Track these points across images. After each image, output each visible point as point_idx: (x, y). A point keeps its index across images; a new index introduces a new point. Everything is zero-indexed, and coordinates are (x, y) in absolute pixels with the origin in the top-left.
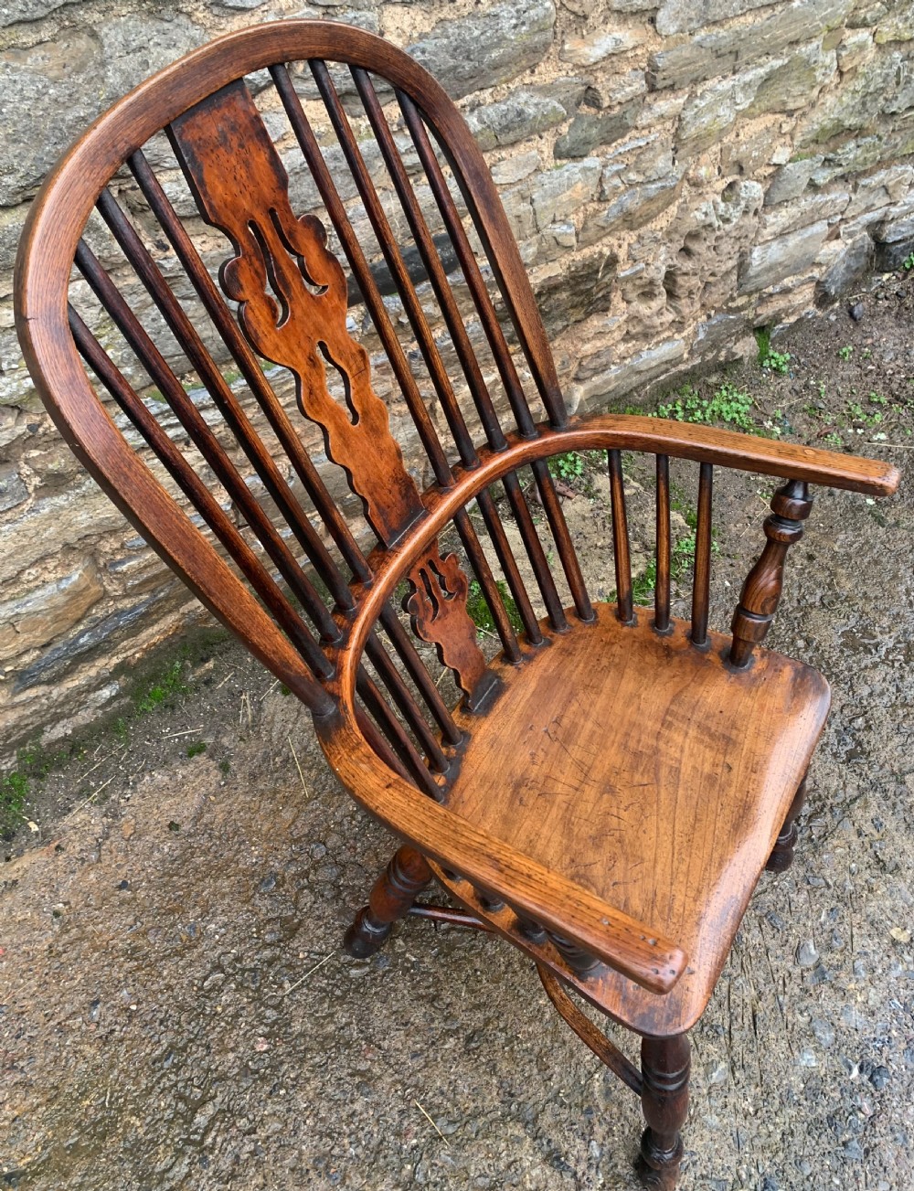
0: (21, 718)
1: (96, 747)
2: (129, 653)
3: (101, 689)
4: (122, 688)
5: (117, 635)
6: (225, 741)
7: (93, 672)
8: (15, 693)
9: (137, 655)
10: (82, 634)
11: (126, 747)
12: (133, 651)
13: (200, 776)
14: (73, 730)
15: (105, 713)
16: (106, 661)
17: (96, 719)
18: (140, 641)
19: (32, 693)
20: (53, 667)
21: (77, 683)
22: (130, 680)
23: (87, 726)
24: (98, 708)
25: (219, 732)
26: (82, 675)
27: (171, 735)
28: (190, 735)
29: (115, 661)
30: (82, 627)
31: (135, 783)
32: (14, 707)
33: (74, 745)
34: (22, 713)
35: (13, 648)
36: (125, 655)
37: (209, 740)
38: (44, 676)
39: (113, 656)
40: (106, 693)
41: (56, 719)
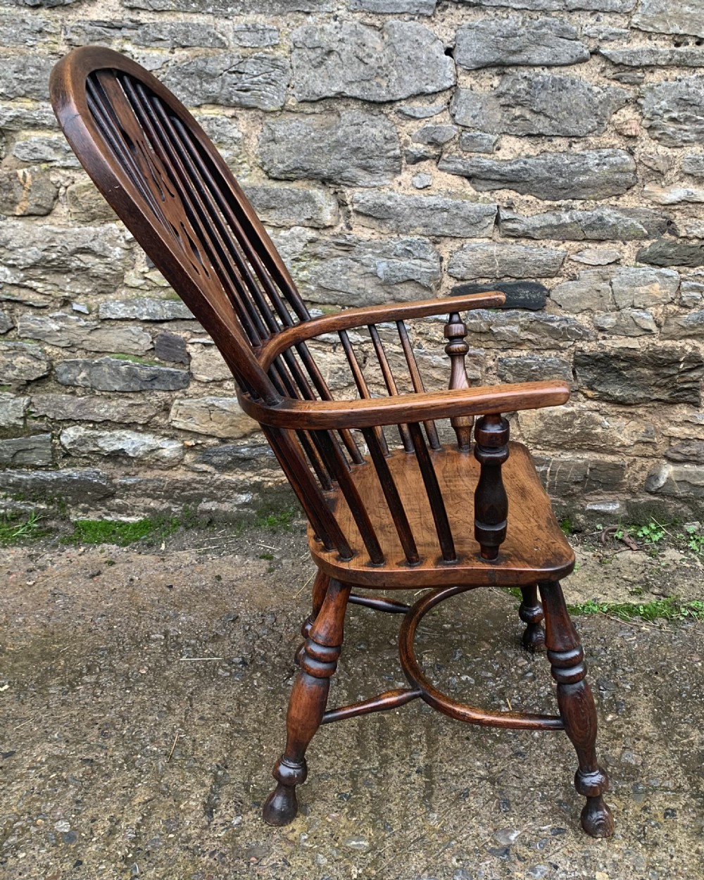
0: (194, 481)
1: (222, 529)
2: (266, 479)
3: (242, 494)
4: (254, 502)
5: (262, 459)
6: (284, 561)
7: (241, 478)
8: (196, 462)
9: (270, 484)
10: (244, 446)
11: (236, 537)
12: (269, 479)
13: (256, 567)
14: (216, 510)
15: (237, 511)
16: (252, 475)
17: (232, 512)
18: (275, 475)
19: (205, 467)
20: (220, 456)
21: (230, 478)
22: (261, 500)
23: (225, 513)
24: (235, 506)
25: (286, 556)
26: (235, 476)
27: (262, 545)
28: (271, 549)
29: (257, 479)
30: (246, 442)
31: (224, 555)
32: (194, 470)
33: (212, 521)
34: (195, 477)
35: (206, 428)
36: (263, 479)
37: (277, 557)
38: (215, 459)
39: (257, 475)
40: (244, 498)
41: (212, 497)
